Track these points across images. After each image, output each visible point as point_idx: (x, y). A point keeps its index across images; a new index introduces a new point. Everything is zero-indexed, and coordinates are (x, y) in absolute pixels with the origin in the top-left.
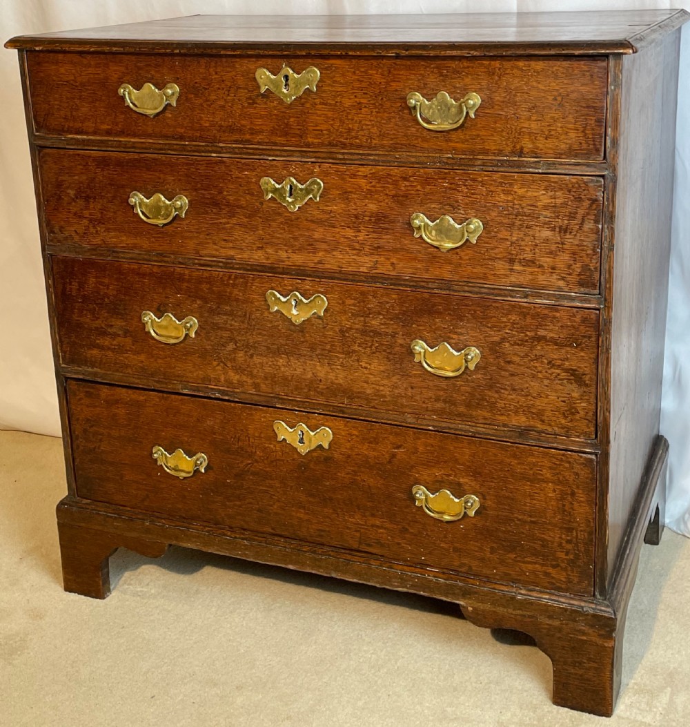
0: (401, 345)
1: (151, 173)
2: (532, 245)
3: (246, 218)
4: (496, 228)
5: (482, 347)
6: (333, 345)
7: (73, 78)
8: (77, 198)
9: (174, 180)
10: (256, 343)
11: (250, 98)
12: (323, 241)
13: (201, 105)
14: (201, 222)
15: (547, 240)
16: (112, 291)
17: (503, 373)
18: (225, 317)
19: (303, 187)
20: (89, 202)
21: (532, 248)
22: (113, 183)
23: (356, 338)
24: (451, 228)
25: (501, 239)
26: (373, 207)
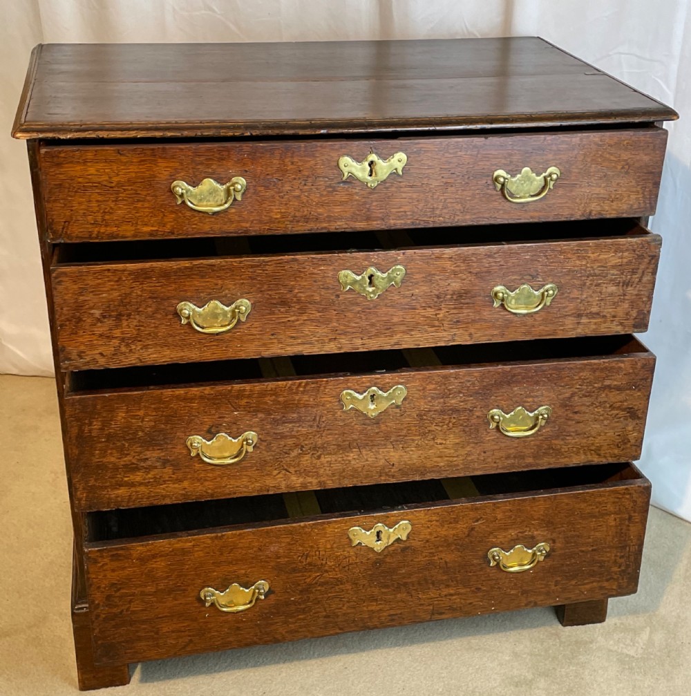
0: (478, 417)
1: (207, 280)
2: (598, 300)
3: (319, 312)
4: (569, 289)
5: (554, 404)
6: (409, 430)
7: (107, 178)
8: (104, 317)
9: (235, 284)
10: (324, 443)
11: (330, 186)
12: (402, 323)
13: (273, 197)
14: (265, 323)
15: (611, 294)
16: (148, 423)
17: (570, 423)
18: (290, 425)
19: (385, 275)
20: (121, 320)
21: (599, 302)
22: (155, 295)
23: (434, 419)
24: (530, 296)
25: (573, 298)
26: (455, 285)
